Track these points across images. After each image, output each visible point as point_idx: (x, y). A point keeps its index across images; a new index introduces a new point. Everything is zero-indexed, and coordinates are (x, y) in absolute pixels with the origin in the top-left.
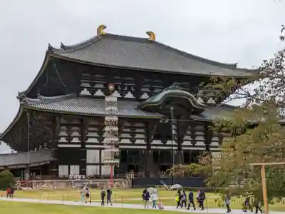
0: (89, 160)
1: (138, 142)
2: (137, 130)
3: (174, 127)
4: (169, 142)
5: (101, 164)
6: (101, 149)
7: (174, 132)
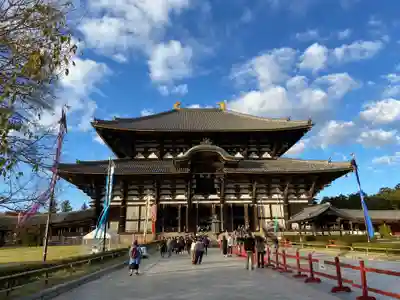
0: (129, 216)
1: (179, 197)
2: (178, 187)
3: (216, 181)
4: (211, 197)
5: (140, 220)
6: (140, 206)
7: (216, 186)
